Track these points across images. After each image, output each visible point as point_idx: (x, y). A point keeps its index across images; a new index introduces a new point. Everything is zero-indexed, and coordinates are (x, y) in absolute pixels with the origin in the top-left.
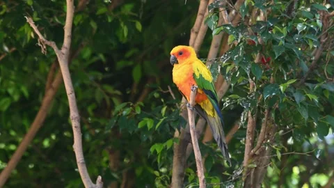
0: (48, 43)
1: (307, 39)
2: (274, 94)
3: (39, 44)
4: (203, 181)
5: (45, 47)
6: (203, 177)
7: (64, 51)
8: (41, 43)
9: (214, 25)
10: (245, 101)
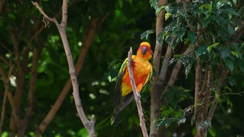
0: (51, 19)
1: (228, 12)
2: (204, 53)
3: (44, 21)
4: (142, 117)
5: (48, 23)
6: (142, 114)
7: (62, 25)
8: (45, 20)
9: (157, 5)
10: (185, 58)
